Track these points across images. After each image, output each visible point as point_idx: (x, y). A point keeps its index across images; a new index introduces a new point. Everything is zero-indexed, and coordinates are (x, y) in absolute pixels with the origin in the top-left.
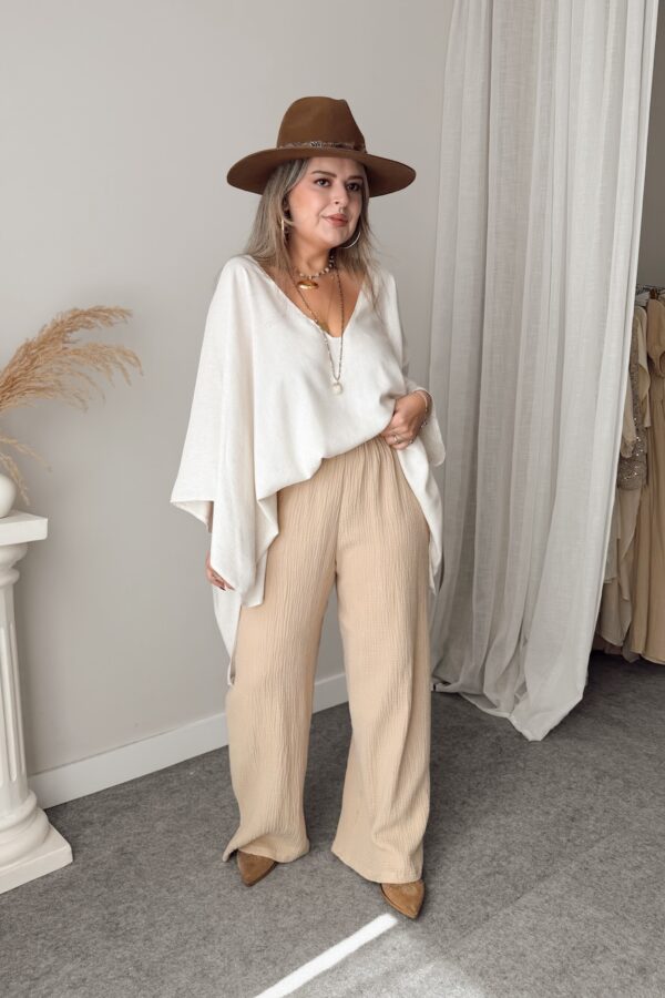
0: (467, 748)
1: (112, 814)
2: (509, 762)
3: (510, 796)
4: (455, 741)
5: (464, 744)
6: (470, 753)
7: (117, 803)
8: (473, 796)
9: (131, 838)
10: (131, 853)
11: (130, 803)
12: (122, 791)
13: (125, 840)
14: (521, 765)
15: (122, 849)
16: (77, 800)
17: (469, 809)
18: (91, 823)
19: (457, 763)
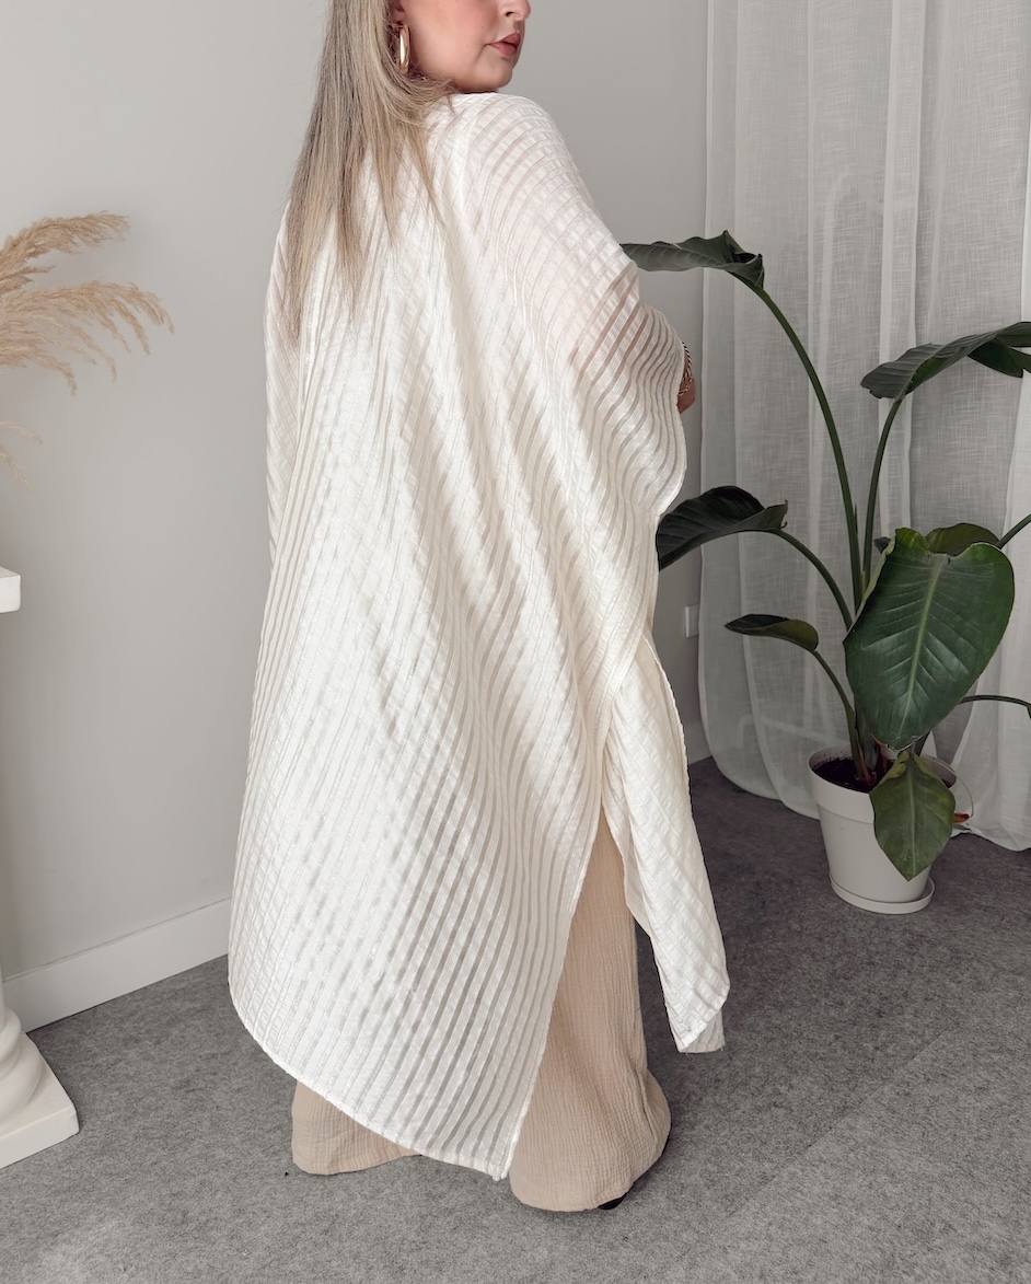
1: (171, 1023)
9: (203, 1065)
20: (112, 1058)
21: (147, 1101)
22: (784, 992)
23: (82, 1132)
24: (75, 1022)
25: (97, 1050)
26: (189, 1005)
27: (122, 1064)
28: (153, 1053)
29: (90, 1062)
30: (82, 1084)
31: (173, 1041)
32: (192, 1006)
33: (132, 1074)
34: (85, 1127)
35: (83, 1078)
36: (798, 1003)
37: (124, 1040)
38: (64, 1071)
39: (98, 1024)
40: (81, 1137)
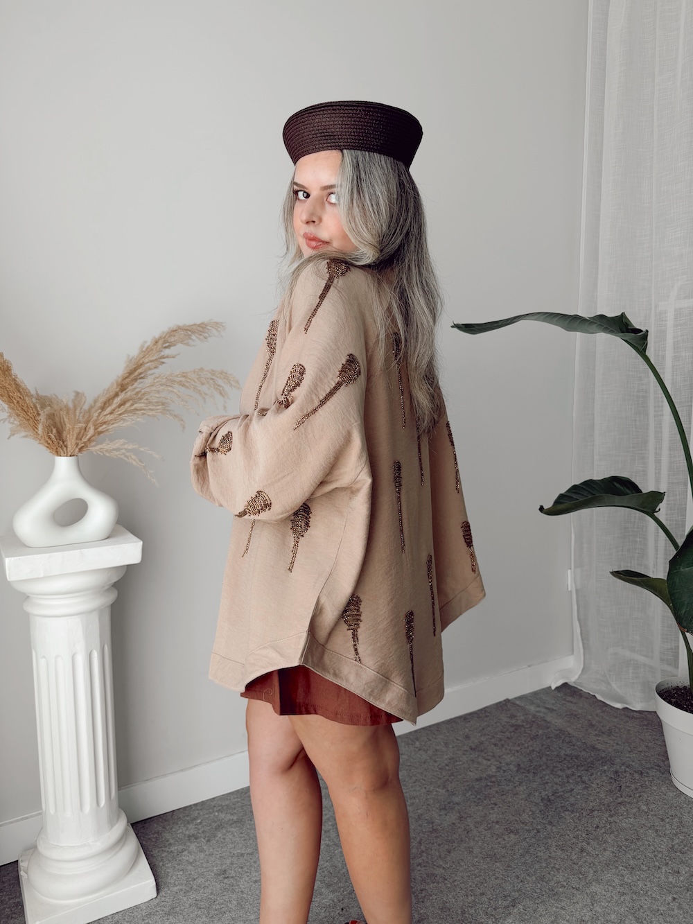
0: (583, 782)
1: (218, 828)
2: (629, 803)
3: (633, 846)
4: (569, 772)
5: (579, 776)
6: (586, 788)
7: (222, 816)
8: (592, 842)
9: (235, 860)
10: (232, 877)
11: (235, 818)
12: (227, 802)
13: (228, 862)
14: (644, 808)
15: (225, 870)
16: (185, 808)
17: (589, 859)
18: (196, 838)
19: (572, 800)
20: (180, 848)
21: (200, 881)
22: (634, 858)
23: (159, 897)
24: (161, 820)
25: (172, 841)
26: (229, 817)
27: (186, 853)
28: (205, 847)
29: (167, 849)
30: (161, 864)
31: (218, 841)
32: (231, 818)
33: (191, 861)
34: (161, 894)
35: (162, 860)
36: (645, 868)
37: (189, 836)
38: (152, 853)
39: (174, 823)
40: (158, 900)
